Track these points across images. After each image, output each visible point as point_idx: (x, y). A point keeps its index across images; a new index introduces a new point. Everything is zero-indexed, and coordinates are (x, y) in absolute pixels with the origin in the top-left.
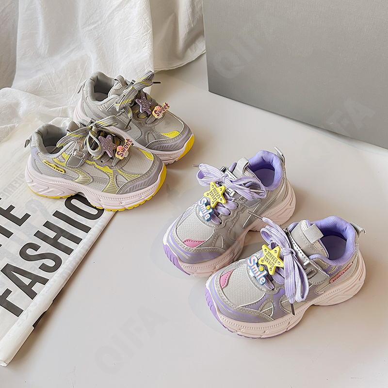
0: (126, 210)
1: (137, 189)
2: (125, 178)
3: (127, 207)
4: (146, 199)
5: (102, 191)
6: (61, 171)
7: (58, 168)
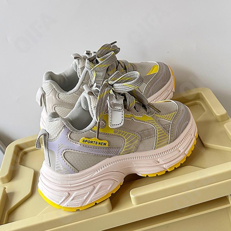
2: (167, 120)
3: (187, 153)
5: (154, 149)
6: (104, 145)
7: (101, 141)
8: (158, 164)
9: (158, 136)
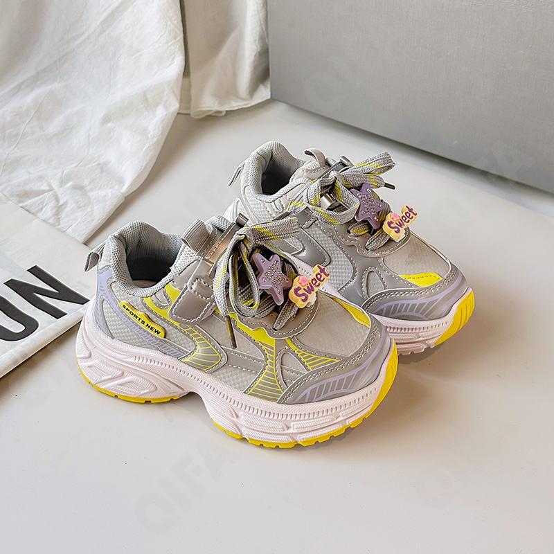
0: (297, 447)
1: (329, 394)
2: (303, 363)
3: (300, 439)
4: (349, 423)
5: (245, 393)
6: (155, 332)
7: (150, 324)
8: (235, 419)
9: (260, 379)
